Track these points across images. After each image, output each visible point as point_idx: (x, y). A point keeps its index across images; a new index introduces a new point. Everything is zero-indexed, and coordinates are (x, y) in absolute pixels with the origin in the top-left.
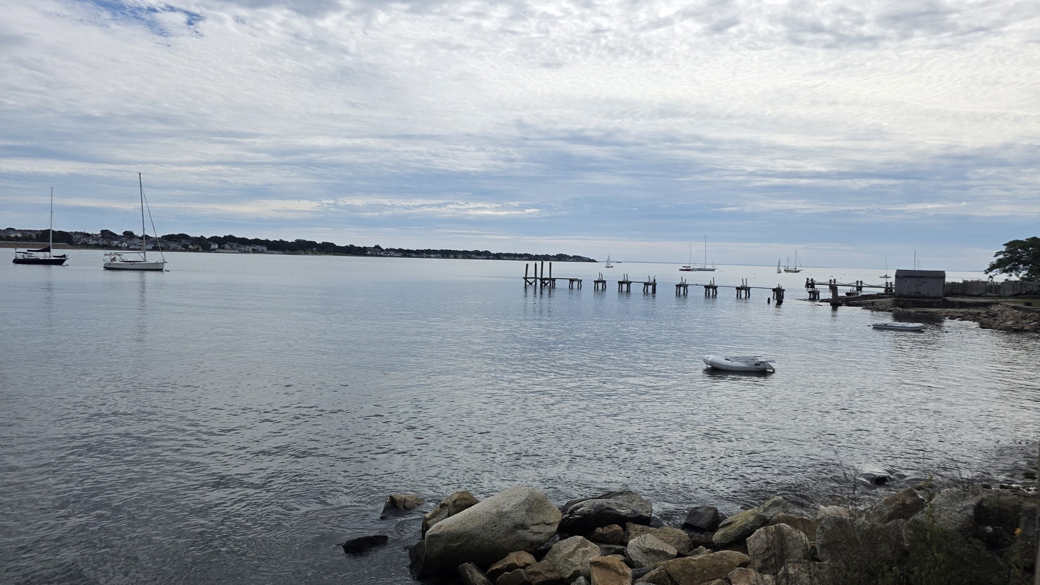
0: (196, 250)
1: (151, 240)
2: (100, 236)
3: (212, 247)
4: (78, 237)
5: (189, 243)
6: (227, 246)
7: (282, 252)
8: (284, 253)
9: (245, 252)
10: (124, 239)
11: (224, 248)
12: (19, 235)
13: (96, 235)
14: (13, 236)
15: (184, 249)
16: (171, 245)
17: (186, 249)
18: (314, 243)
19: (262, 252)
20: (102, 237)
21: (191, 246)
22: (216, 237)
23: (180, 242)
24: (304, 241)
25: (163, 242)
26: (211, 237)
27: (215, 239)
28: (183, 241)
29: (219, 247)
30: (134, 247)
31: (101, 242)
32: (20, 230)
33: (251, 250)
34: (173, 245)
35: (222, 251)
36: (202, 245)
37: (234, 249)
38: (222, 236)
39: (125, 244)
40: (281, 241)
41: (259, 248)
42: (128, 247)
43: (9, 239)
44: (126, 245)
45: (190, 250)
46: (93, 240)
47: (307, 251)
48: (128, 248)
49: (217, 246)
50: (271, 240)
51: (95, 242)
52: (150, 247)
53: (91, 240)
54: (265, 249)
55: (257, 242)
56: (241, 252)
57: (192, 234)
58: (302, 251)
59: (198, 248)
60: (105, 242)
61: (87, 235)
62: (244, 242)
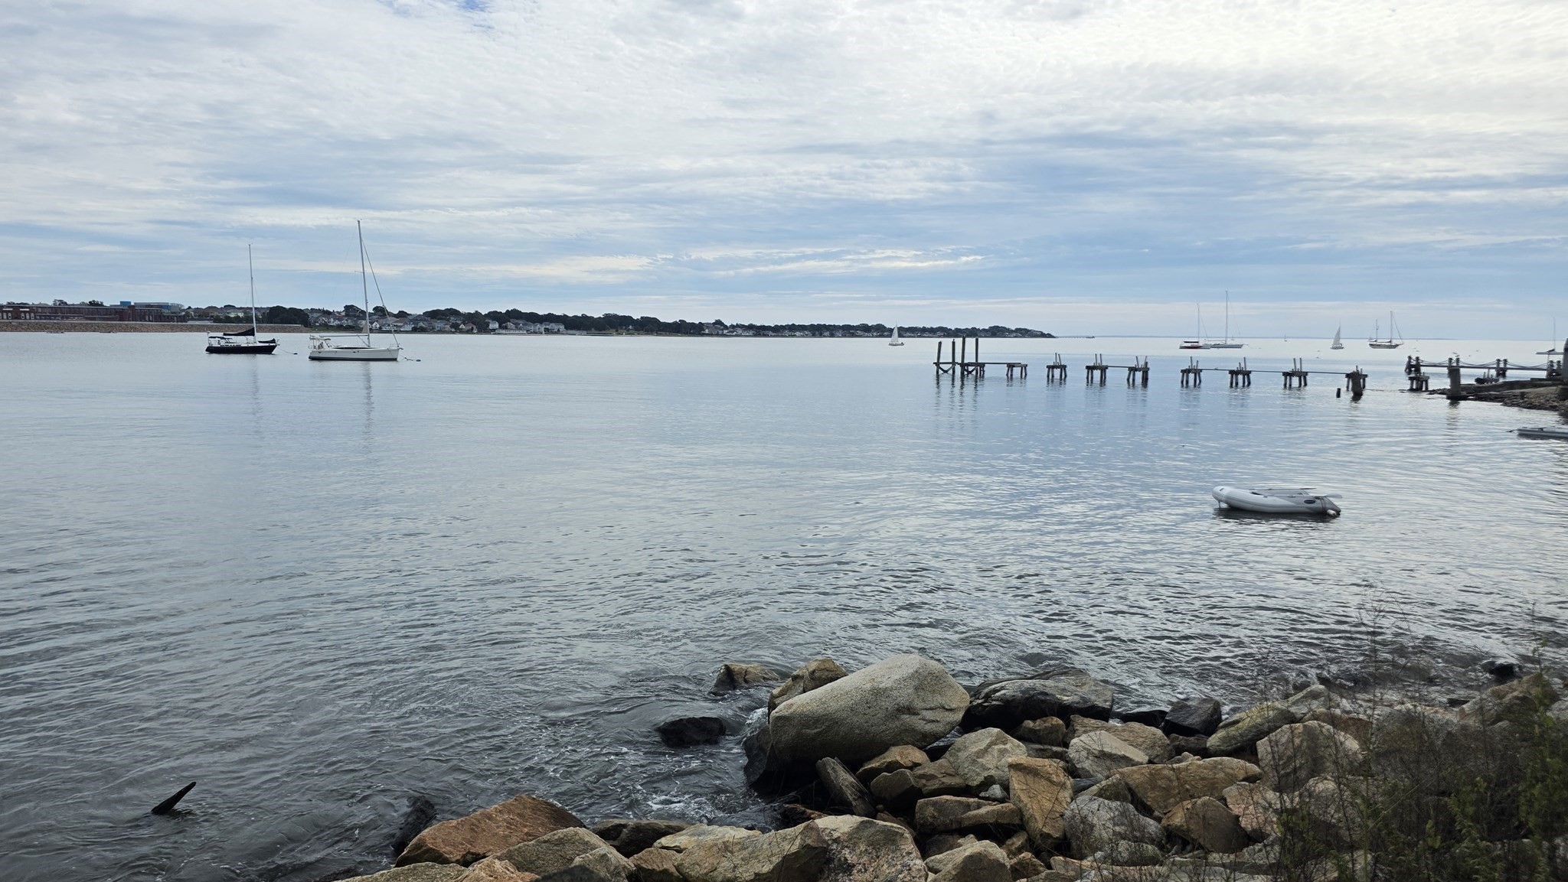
0: (470, 332)
1: (410, 318)
2: (343, 314)
3: (491, 326)
4: (316, 315)
5: (459, 322)
6: (510, 325)
7: (585, 332)
8: (588, 334)
9: (535, 333)
10: (375, 317)
11: (506, 328)
12: (241, 315)
13: (339, 313)
14: (232, 315)
15: (453, 330)
16: (436, 325)
17: (456, 329)
18: (630, 318)
19: (558, 332)
20: (347, 315)
21: (462, 326)
22: (495, 312)
23: (448, 320)
24: (616, 316)
25: (425, 320)
26: (489, 313)
27: (494, 316)
28: (452, 318)
29: (501, 327)
30: (388, 328)
31: (345, 323)
32: (241, 308)
33: (542, 330)
34: (439, 324)
35: (504, 332)
36: (478, 323)
37: (520, 329)
38: (504, 311)
39: (376, 325)
40: (584, 317)
41: (554, 326)
42: (380, 328)
43: (228, 320)
44: (378, 326)
45: (462, 332)
46: (335, 319)
47: (620, 331)
48: (380, 331)
49: (496, 325)
50: (570, 315)
51: (337, 322)
52: (409, 328)
53: (332, 320)
54: (562, 327)
55: (550, 318)
56: (529, 332)
57: (464, 309)
58: (613, 331)
59: (472, 329)
60: (350, 323)
61: (327, 313)
62: (533, 318)
